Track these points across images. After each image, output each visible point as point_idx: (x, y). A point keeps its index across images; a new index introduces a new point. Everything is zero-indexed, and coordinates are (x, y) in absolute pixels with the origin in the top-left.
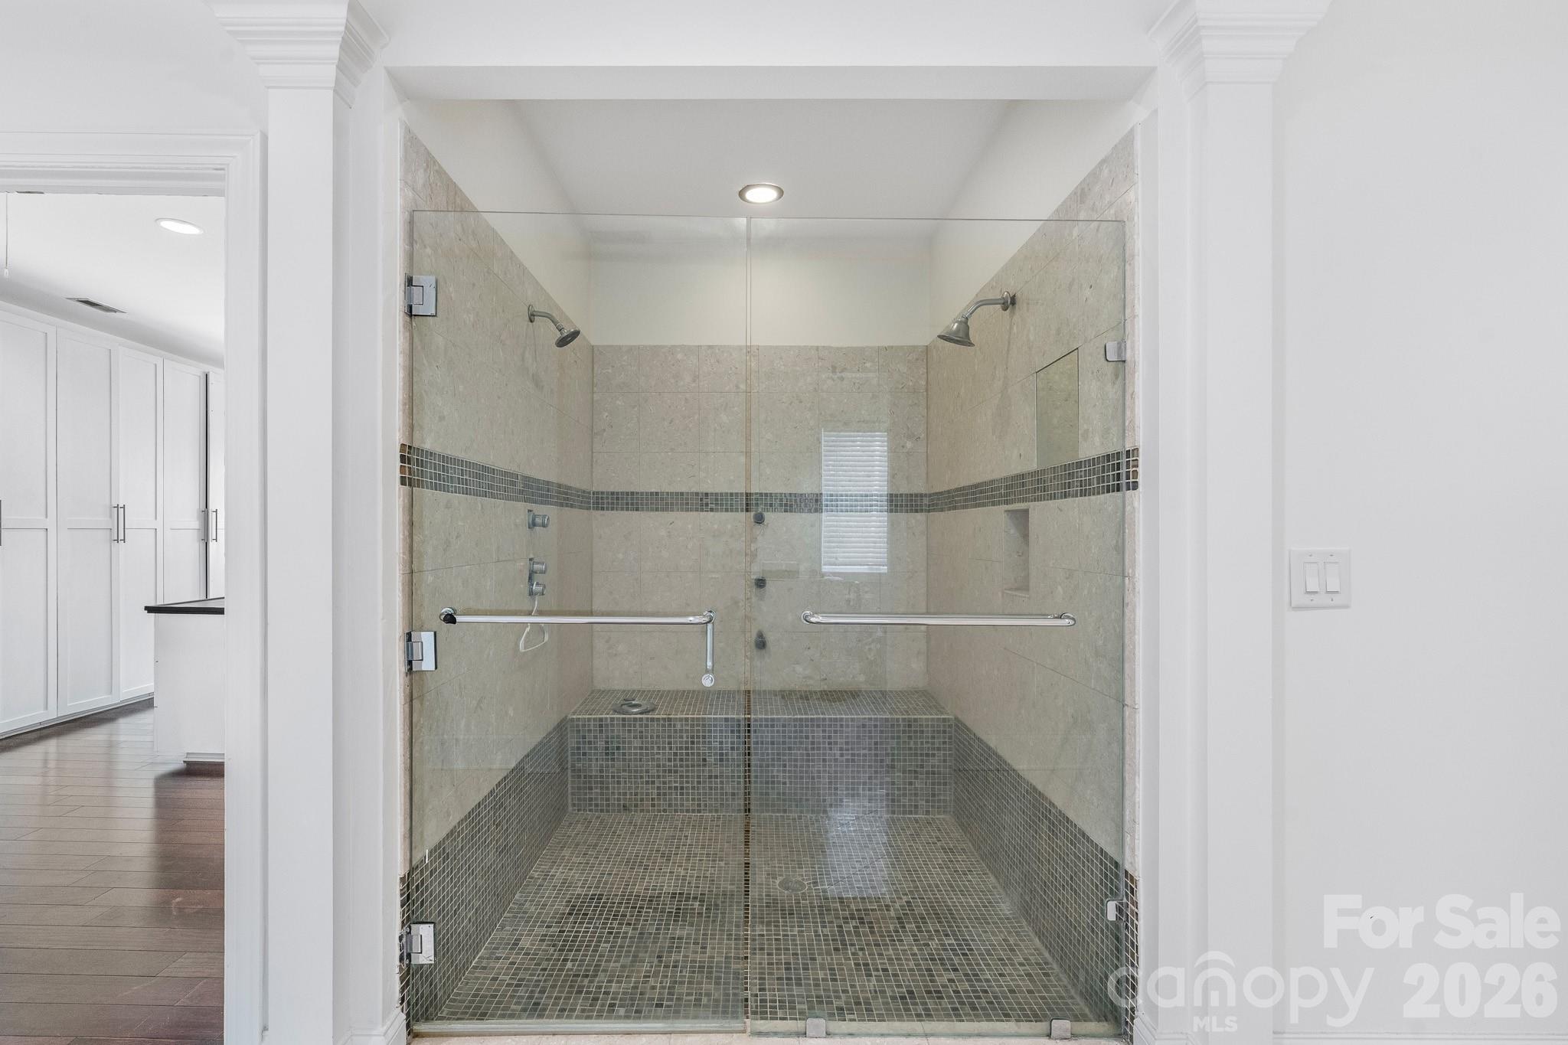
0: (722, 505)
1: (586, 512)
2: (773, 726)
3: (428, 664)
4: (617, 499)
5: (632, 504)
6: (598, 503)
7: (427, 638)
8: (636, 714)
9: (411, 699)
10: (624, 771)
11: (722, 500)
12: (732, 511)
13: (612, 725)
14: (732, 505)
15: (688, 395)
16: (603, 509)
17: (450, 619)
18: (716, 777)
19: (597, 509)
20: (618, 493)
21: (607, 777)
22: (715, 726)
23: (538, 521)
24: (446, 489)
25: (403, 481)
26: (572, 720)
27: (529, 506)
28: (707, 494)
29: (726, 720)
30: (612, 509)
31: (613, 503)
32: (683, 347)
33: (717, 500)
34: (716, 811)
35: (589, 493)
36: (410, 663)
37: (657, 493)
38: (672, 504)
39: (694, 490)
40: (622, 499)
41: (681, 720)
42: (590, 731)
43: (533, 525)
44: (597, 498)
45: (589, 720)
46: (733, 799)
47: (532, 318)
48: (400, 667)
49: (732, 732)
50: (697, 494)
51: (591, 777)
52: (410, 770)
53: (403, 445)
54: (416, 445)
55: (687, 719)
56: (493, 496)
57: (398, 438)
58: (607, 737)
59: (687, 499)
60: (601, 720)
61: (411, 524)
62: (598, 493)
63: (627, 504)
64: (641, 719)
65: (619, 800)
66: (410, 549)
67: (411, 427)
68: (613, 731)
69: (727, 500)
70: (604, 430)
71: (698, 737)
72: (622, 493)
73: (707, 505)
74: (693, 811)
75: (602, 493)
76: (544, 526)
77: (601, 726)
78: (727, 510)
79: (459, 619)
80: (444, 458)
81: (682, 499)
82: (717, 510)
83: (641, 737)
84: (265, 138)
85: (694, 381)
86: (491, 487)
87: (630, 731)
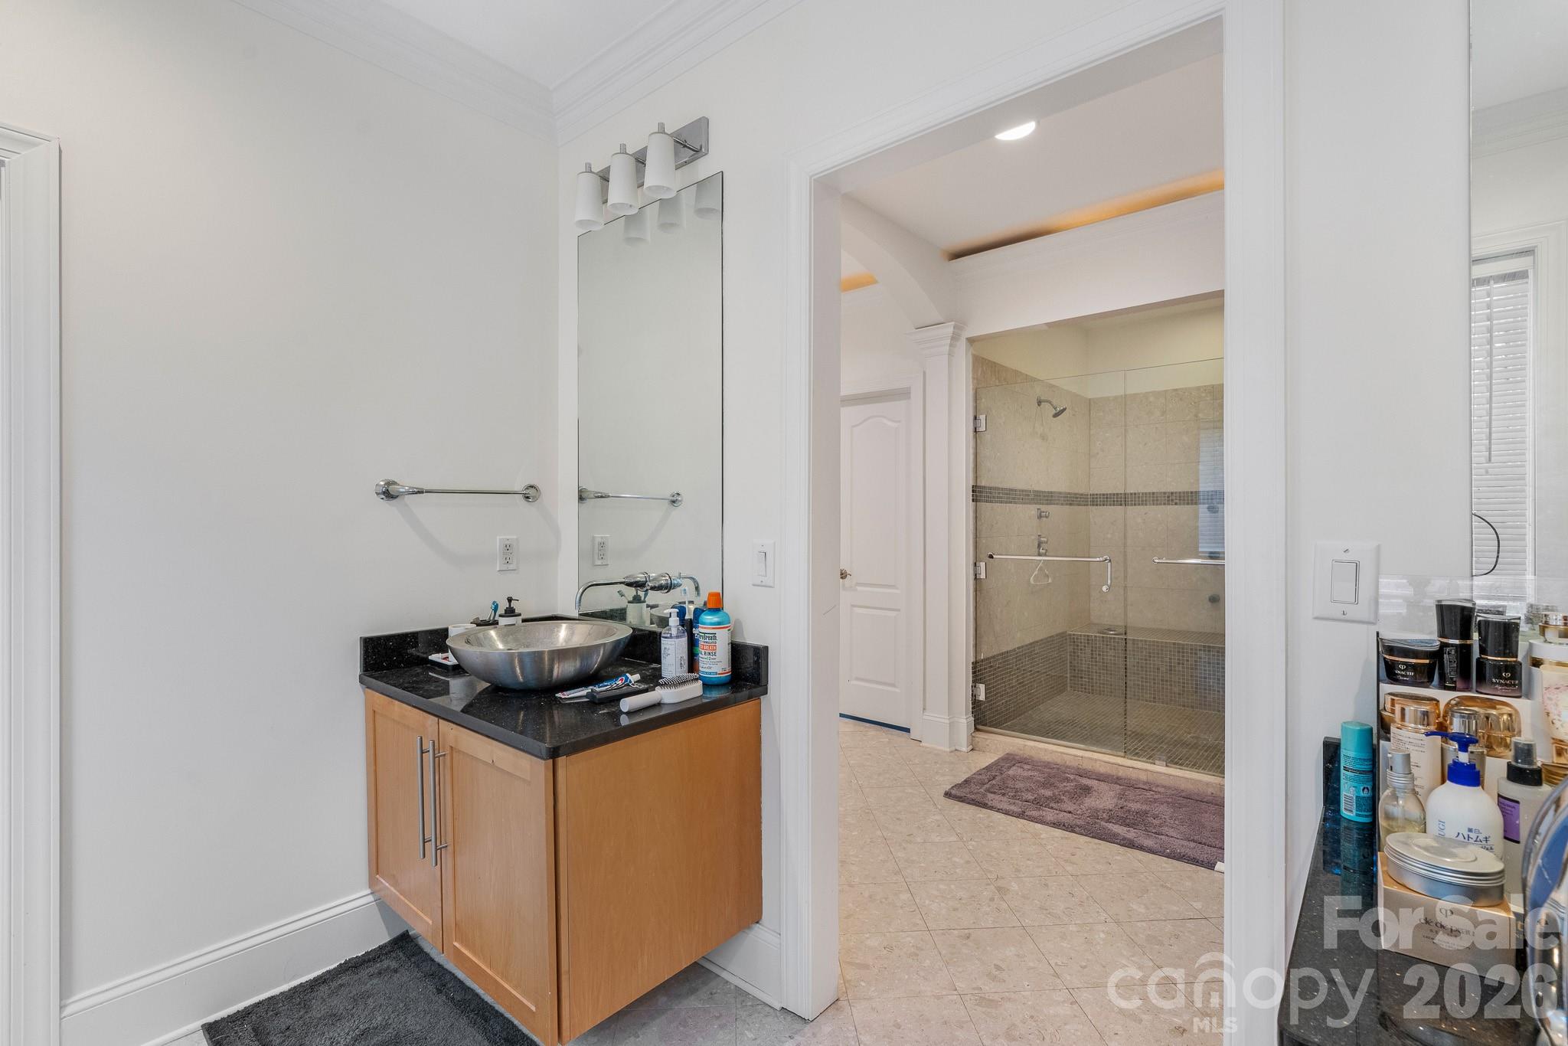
0: (1184, 500)
1: (1083, 508)
2: (1209, 651)
3: (983, 576)
4: (1107, 498)
5: (1117, 501)
6: (1093, 501)
7: (983, 564)
8: (1112, 634)
9: (976, 590)
10: (1103, 669)
11: (1184, 497)
12: (1192, 504)
13: (1096, 640)
14: (1192, 500)
15: (1157, 425)
16: (1097, 505)
17: (991, 557)
18: (1167, 681)
19: (1093, 505)
20: (1107, 494)
21: (1092, 672)
22: (1166, 647)
23: (1043, 514)
24: (991, 502)
25: (973, 500)
26: (1070, 635)
27: (1038, 506)
28: (1172, 493)
29: (1174, 644)
30: (1104, 505)
31: (1104, 501)
32: (1153, 393)
33: (1180, 497)
34: (1167, 704)
35: (1088, 495)
36: (976, 575)
37: (1135, 494)
38: (1146, 501)
39: (1163, 491)
40: (1110, 498)
41: (1141, 641)
42: (1081, 642)
43: (1040, 517)
44: (1093, 498)
45: (1081, 635)
46: (1179, 698)
47: (1039, 403)
48: (972, 577)
49: (1179, 652)
50: (1165, 493)
51: (1082, 671)
52: (976, 619)
53: (973, 486)
54: (978, 484)
55: (1146, 641)
56: (1015, 503)
57: (971, 483)
58: (1092, 647)
59: (1157, 497)
60: (1088, 636)
61: (976, 517)
62: (1093, 495)
63: (1114, 501)
64: (1114, 638)
65: (1100, 687)
66: (976, 529)
67: (976, 478)
68: (1096, 644)
69: (1188, 497)
70: (1098, 453)
71: (1154, 653)
72: (1110, 494)
73: (1172, 500)
74: (1150, 701)
75: (1097, 494)
76: (1046, 517)
77: (1088, 640)
78: (1188, 504)
79: (994, 556)
80: (990, 488)
81: (1153, 497)
82: (1180, 504)
83: (1114, 649)
84: (924, 373)
85: (1162, 415)
86: (1014, 498)
87: (1107, 645)
